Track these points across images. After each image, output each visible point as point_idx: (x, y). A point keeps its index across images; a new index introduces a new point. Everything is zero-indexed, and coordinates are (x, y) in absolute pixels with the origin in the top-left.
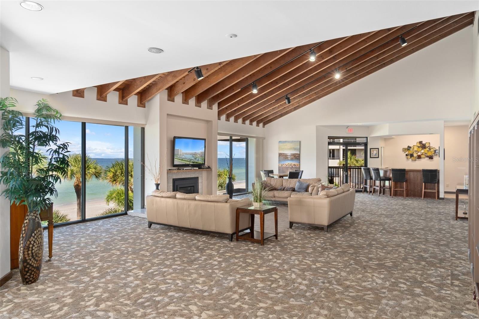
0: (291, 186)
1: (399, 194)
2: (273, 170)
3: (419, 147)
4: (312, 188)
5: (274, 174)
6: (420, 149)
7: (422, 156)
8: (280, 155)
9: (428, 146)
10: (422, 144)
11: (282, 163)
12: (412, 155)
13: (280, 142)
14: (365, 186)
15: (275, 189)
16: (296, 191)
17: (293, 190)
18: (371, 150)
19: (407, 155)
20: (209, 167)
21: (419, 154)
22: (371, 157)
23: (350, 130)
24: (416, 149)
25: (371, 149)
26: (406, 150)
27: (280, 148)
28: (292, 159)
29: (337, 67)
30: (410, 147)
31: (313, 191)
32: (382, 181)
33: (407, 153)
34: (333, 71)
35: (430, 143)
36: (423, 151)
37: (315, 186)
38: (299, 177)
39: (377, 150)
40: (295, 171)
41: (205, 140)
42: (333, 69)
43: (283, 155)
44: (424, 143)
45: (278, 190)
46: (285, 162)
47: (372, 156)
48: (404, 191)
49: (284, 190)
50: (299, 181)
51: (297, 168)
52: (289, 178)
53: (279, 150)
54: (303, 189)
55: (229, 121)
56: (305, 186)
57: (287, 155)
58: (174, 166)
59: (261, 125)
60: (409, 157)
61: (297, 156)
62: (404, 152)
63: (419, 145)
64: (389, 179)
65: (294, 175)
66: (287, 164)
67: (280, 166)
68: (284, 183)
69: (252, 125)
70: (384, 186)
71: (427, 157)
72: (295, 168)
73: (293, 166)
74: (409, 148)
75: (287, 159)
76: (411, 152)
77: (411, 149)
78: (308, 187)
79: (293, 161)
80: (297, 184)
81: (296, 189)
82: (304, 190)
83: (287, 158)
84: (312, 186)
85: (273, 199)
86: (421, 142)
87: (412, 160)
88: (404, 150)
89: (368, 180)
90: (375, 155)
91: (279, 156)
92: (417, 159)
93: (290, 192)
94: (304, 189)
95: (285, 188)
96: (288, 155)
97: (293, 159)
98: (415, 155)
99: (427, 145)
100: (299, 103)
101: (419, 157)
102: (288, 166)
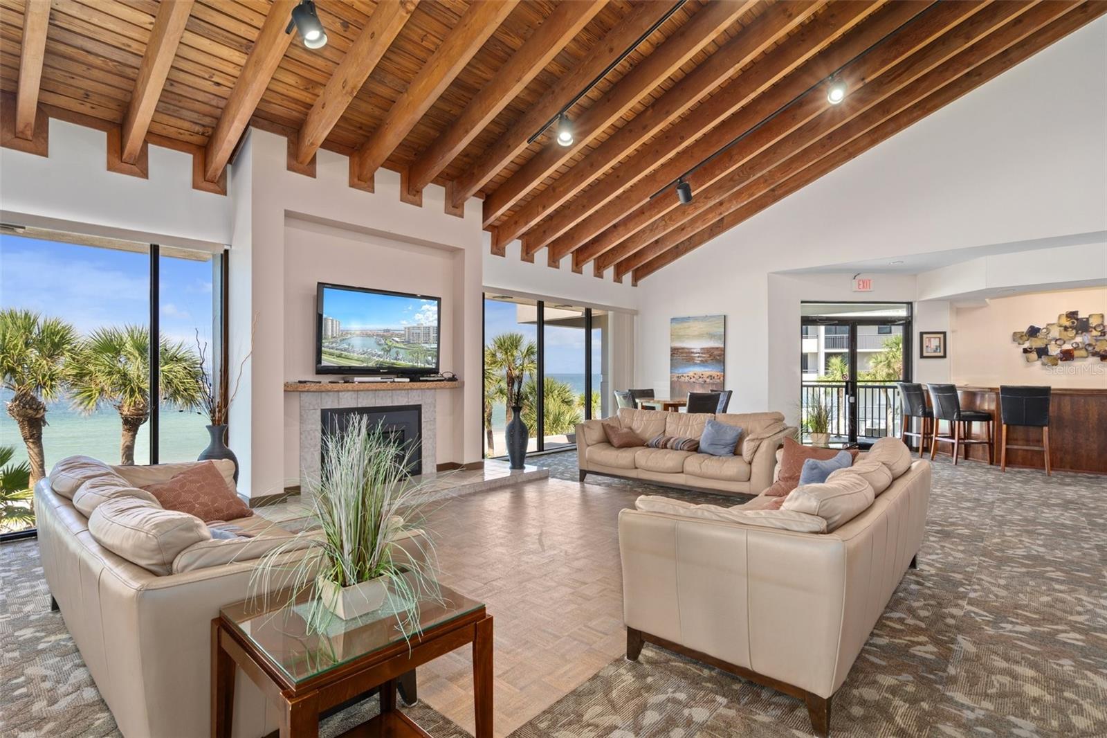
0: (689, 435)
1: (1020, 459)
2: (652, 390)
3: (1066, 328)
4: (753, 444)
5: (655, 399)
6: (1072, 333)
7: (1076, 353)
8: (674, 351)
9: (1099, 325)
10: (1077, 319)
11: (680, 371)
12: (1042, 352)
13: (673, 319)
14: (906, 433)
15: (641, 443)
16: (701, 452)
17: (695, 448)
18: (925, 336)
19: (1025, 351)
20: (453, 379)
21: (1067, 347)
22: (922, 356)
23: (865, 284)
24: (1055, 333)
25: (922, 334)
26: (1025, 338)
27: (674, 336)
28: (704, 363)
29: (836, 66)
30: (1038, 330)
31: (758, 454)
32: (962, 422)
33: (1027, 345)
34: (822, 82)
35: (1102, 316)
36: (1079, 339)
37: (762, 439)
38: (720, 407)
39: (942, 336)
40: (710, 392)
41: (439, 299)
42: (822, 73)
43: (682, 353)
44: (1082, 315)
45: (648, 446)
46: (686, 370)
47: (925, 354)
48: (1042, 453)
49: (665, 447)
50: (713, 423)
51: (716, 384)
52: (690, 411)
53: (672, 340)
54: (726, 446)
55: (532, 262)
56: (730, 437)
57: (692, 353)
58: (322, 371)
59: (628, 277)
60: (1034, 355)
61: (716, 353)
62: (1016, 344)
63: (1068, 324)
64: (985, 417)
65: (704, 403)
66: (691, 374)
67: (675, 379)
68: (668, 425)
69: (602, 277)
70: (968, 434)
71: (1095, 354)
72: (713, 384)
73: (708, 380)
74: (1033, 332)
75: (691, 363)
76: (1037, 343)
77: (1040, 335)
78: (740, 438)
79: (705, 366)
80: (707, 429)
81: (703, 446)
82: (727, 450)
83: (693, 358)
84: (753, 440)
85: (633, 474)
86: (1072, 315)
87: (1044, 364)
88: (1017, 337)
89: (915, 419)
90: (935, 352)
91: (672, 355)
92: (1059, 362)
93: (684, 453)
94: (729, 445)
95: (669, 440)
96: (695, 351)
97: (706, 361)
98: (1054, 351)
99: (1094, 322)
100: (721, 214)
101: (1067, 356)
102: (693, 380)
